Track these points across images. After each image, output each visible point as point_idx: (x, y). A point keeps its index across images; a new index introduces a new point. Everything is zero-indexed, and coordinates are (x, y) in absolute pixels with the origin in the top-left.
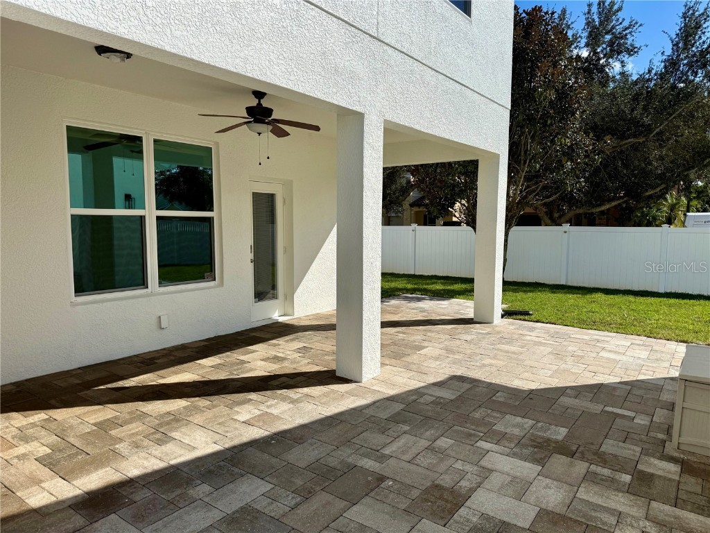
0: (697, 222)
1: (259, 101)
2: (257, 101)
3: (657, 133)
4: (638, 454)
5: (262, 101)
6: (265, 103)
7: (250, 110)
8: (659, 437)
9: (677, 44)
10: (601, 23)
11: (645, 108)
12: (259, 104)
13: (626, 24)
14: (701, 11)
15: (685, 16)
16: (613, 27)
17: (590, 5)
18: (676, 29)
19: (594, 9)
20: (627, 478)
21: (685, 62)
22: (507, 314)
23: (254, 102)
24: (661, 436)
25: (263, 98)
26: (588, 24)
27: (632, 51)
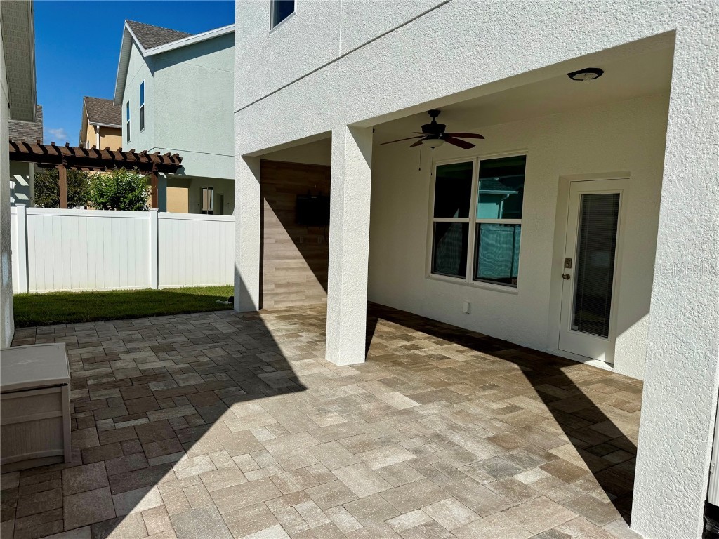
1: (434, 119)
2: (431, 119)
4: (91, 395)
5: (436, 119)
6: (439, 121)
7: (425, 128)
8: (83, 414)
12: (434, 122)
20: (90, 382)
23: (429, 121)
24: (81, 415)
25: (437, 116)
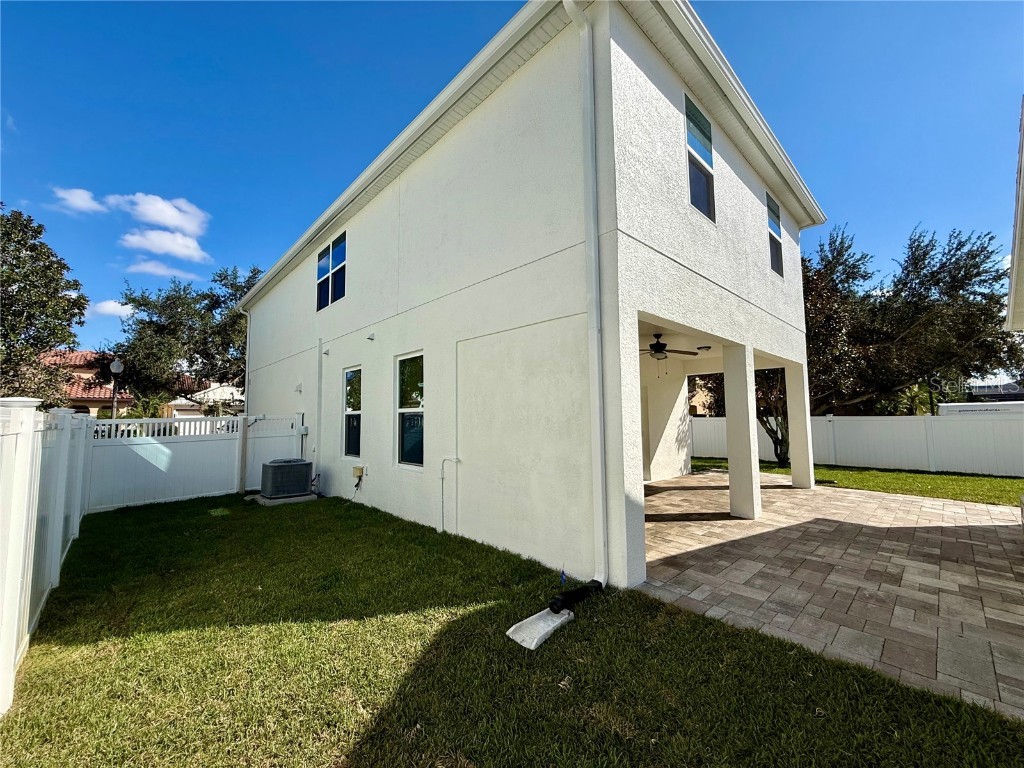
0: (950, 411)
3: (902, 339)
5: (659, 339)
6: (662, 341)
9: (906, 268)
10: (834, 258)
11: (883, 320)
12: (658, 342)
13: (858, 256)
14: (926, 242)
15: (911, 247)
16: (846, 260)
17: (821, 245)
18: (905, 257)
19: (827, 248)
21: (917, 281)
22: (818, 482)
23: (654, 341)
25: (660, 337)
26: (822, 260)
27: (866, 277)
